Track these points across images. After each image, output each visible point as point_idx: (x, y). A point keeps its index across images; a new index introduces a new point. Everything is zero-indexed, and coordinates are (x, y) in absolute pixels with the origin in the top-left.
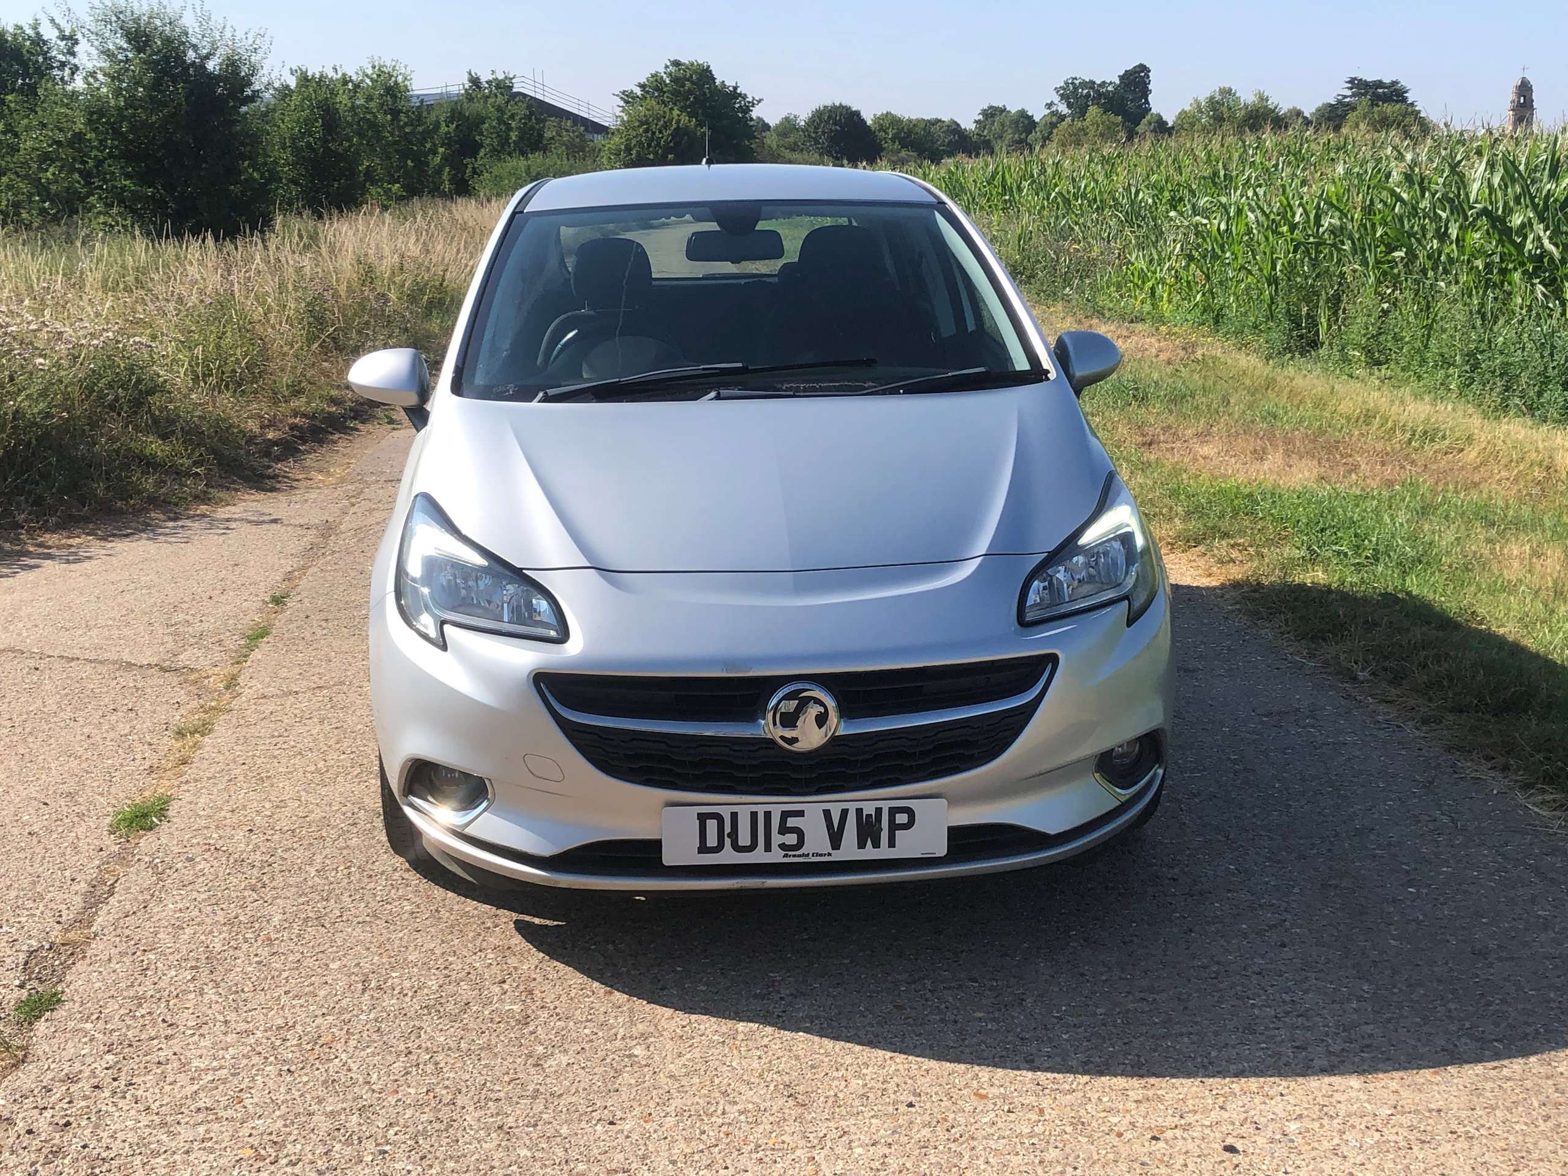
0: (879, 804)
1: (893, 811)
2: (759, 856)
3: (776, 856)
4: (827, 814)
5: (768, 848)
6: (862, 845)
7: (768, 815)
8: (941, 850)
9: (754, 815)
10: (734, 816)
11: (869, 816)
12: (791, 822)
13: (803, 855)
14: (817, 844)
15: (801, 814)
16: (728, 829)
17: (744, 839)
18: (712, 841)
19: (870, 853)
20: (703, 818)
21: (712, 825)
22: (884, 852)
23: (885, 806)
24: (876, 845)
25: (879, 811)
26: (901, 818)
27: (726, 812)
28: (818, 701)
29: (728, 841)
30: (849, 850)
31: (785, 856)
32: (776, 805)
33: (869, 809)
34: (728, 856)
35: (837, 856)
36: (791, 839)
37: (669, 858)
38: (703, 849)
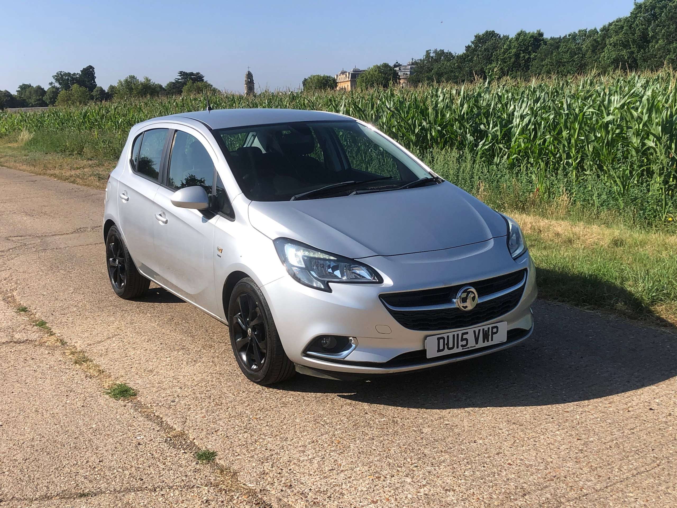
0: (488, 326)
1: (493, 328)
2: (455, 351)
3: (460, 350)
4: (474, 332)
5: (458, 347)
6: (484, 342)
7: (458, 335)
8: (505, 340)
9: (454, 335)
10: (448, 337)
11: (486, 331)
12: (465, 337)
13: (468, 348)
14: (472, 344)
15: (467, 333)
16: (446, 342)
17: (451, 346)
18: (441, 348)
19: (486, 344)
20: (439, 339)
21: (441, 341)
22: (490, 343)
23: (490, 326)
24: (488, 341)
25: (489, 328)
26: (495, 330)
27: (445, 336)
28: (473, 293)
29: (446, 346)
30: (481, 344)
31: (463, 349)
32: (459, 331)
33: (486, 328)
34: (446, 352)
35: (478, 346)
36: (464, 343)
37: (429, 356)
38: (439, 351)
